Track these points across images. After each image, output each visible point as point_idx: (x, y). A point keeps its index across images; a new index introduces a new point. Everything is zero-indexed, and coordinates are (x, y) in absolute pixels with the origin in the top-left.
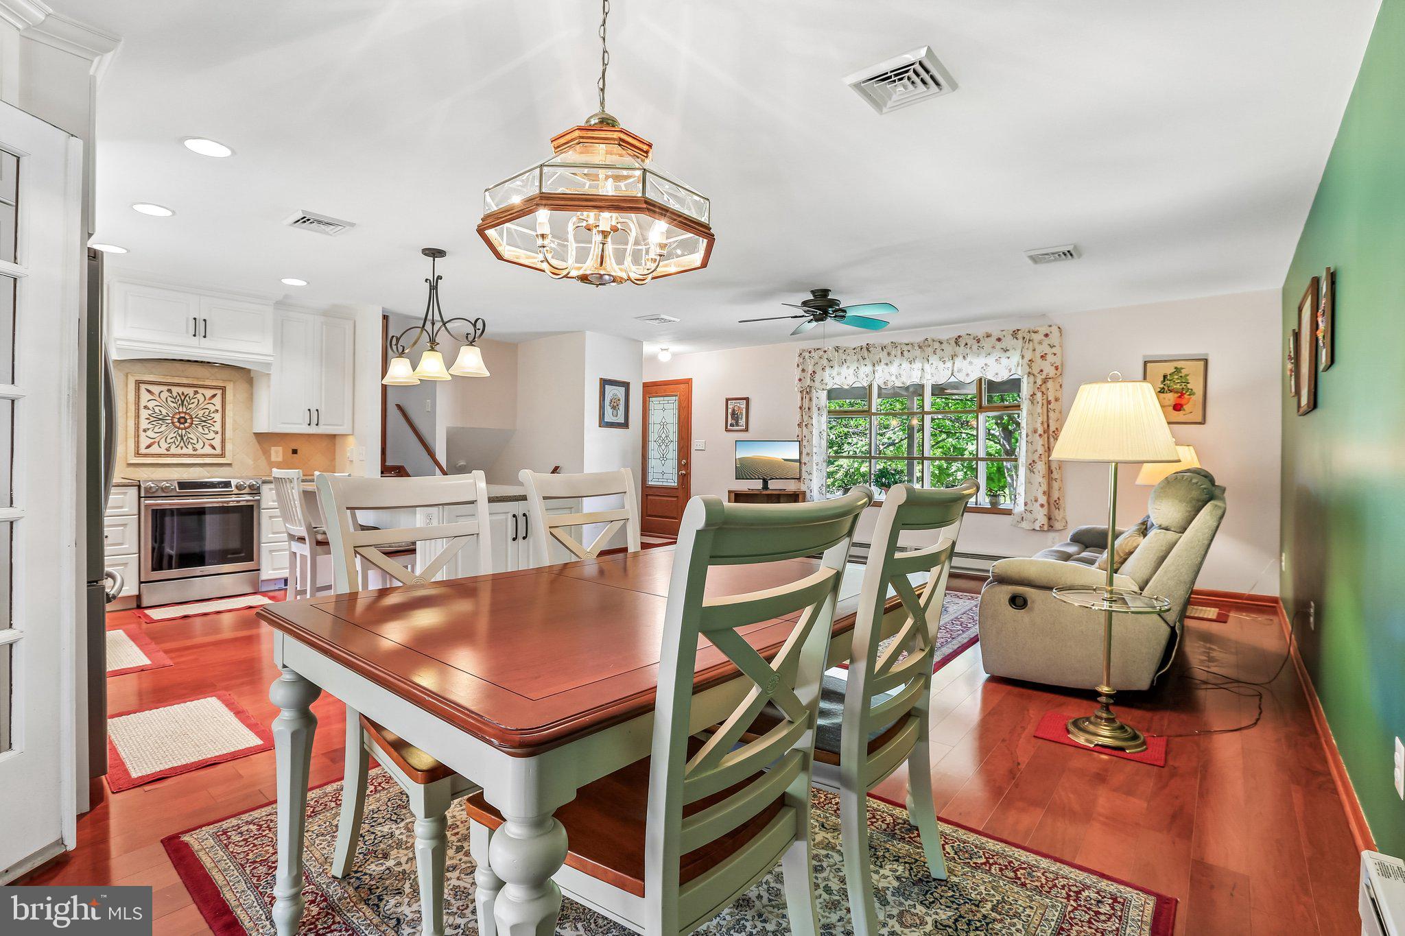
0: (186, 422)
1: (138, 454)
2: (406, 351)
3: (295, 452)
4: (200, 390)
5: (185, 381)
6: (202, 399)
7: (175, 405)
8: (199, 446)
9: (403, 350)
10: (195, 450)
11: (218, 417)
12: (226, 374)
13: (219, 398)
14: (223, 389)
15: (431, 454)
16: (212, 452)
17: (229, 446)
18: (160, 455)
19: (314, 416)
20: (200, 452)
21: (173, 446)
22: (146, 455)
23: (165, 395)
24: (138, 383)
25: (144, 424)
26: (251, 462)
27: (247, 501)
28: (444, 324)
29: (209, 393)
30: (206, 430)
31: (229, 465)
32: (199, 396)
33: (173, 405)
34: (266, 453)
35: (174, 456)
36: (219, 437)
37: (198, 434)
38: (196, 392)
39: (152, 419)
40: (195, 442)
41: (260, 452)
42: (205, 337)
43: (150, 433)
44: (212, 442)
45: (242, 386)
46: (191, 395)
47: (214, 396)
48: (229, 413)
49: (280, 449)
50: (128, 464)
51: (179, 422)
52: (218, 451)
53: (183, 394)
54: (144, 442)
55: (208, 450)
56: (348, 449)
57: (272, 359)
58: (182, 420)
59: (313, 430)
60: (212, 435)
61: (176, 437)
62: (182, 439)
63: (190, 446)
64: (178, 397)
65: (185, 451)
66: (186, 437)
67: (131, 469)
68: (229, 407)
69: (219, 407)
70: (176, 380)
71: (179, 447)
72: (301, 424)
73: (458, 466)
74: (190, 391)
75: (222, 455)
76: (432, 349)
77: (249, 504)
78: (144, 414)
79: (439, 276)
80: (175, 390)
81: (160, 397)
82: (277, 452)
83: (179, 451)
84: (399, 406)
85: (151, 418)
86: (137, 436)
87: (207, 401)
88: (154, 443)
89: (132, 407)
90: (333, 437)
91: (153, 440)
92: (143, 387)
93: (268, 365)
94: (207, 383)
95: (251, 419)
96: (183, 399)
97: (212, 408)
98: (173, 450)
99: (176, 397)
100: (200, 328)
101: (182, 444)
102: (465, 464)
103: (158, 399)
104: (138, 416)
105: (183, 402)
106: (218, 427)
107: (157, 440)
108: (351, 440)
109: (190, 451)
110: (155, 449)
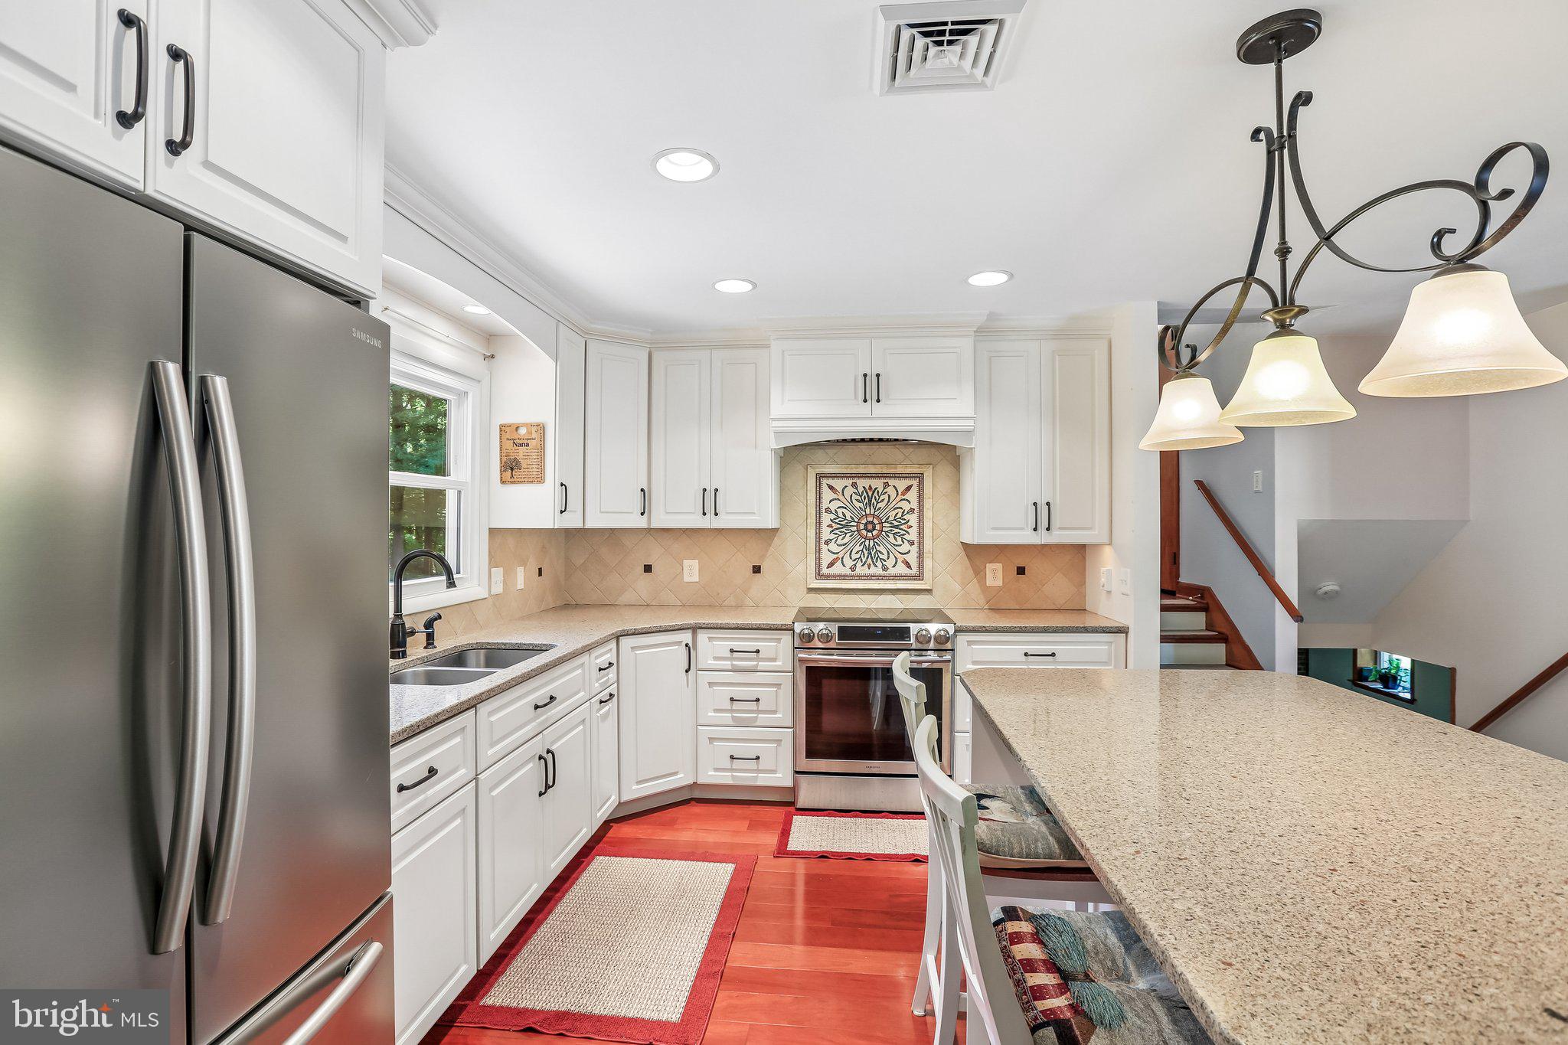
0: (874, 529)
1: (820, 575)
2: (1202, 357)
3: (1021, 571)
4: (892, 482)
5: (872, 470)
6: (893, 495)
7: (861, 505)
8: (890, 563)
9: (1193, 357)
10: (885, 568)
11: (913, 519)
12: (922, 454)
13: (914, 491)
14: (920, 477)
15: (1265, 573)
16: (907, 571)
17: (928, 563)
18: (843, 577)
19: (1043, 514)
20: (892, 571)
21: (859, 564)
22: (828, 577)
23: (850, 491)
24: (820, 477)
25: (826, 534)
26: (958, 587)
27: (933, 662)
28: (1326, 238)
29: (901, 485)
30: (899, 539)
31: (929, 591)
32: (890, 490)
33: (858, 505)
34: (979, 573)
35: (860, 577)
36: (915, 549)
37: (889, 547)
38: (886, 485)
39: (835, 526)
40: (885, 557)
41: (971, 571)
42: (878, 401)
43: (833, 547)
44: (907, 557)
45: (945, 469)
46: (880, 490)
47: (909, 488)
48: (928, 514)
49: (999, 566)
50: (809, 589)
51: (866, 529)
52: (914, 571)
53: (870, 488)
54: (827, 558)
55: (901, 569)
56: (1103, 569)
57: (971, 423)
58: (870, 527)
59: (1042, 538)
60: (906, 547)
61: (862, 551)
62: (870, 553)
63: (879, 564)
64: (865, 494)
65: (873, 570)
66: (875, 550)
67: (812, 595)
68: (928, 504)
69: (915, 505)
70: (862, 470)
71: (866, 565)
72: (1022, 529)
73: (1321, 592)
74: (877, 484)
75: (919, 577)
76: (1284, 329)
77: (936, 666)
78: (826, 519)
79: (1299, 95)
80: (862, 483)
81: (843, 495)
82: (994, 572)
83: (864, 571)
84: (1200, 484)
85: (834, 524)
86: (819, 551)
87: (900, 497)
88: (838, 558)
89: (813, 511)
90: (1081, 549)
91: (835, 556)
92: (825, 482)
93: (969, 433)
94: (900, 470)
95: (958, 520)
96: (870, 497)
97: (906, 506)
98: (860, 570)
99: (862, 493)
100: (872, 388)
101: (870, 560)
102: (1336, 588)
103: (841, 498)
104: (819, 523)
105: (870, 501)
106: (913, 535)
107: (840, 555)
108: (1108, 553)
109: (879, 571)
110: (838, 569)
